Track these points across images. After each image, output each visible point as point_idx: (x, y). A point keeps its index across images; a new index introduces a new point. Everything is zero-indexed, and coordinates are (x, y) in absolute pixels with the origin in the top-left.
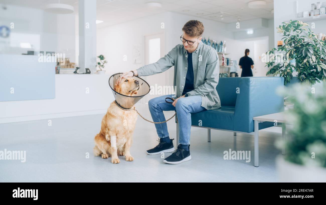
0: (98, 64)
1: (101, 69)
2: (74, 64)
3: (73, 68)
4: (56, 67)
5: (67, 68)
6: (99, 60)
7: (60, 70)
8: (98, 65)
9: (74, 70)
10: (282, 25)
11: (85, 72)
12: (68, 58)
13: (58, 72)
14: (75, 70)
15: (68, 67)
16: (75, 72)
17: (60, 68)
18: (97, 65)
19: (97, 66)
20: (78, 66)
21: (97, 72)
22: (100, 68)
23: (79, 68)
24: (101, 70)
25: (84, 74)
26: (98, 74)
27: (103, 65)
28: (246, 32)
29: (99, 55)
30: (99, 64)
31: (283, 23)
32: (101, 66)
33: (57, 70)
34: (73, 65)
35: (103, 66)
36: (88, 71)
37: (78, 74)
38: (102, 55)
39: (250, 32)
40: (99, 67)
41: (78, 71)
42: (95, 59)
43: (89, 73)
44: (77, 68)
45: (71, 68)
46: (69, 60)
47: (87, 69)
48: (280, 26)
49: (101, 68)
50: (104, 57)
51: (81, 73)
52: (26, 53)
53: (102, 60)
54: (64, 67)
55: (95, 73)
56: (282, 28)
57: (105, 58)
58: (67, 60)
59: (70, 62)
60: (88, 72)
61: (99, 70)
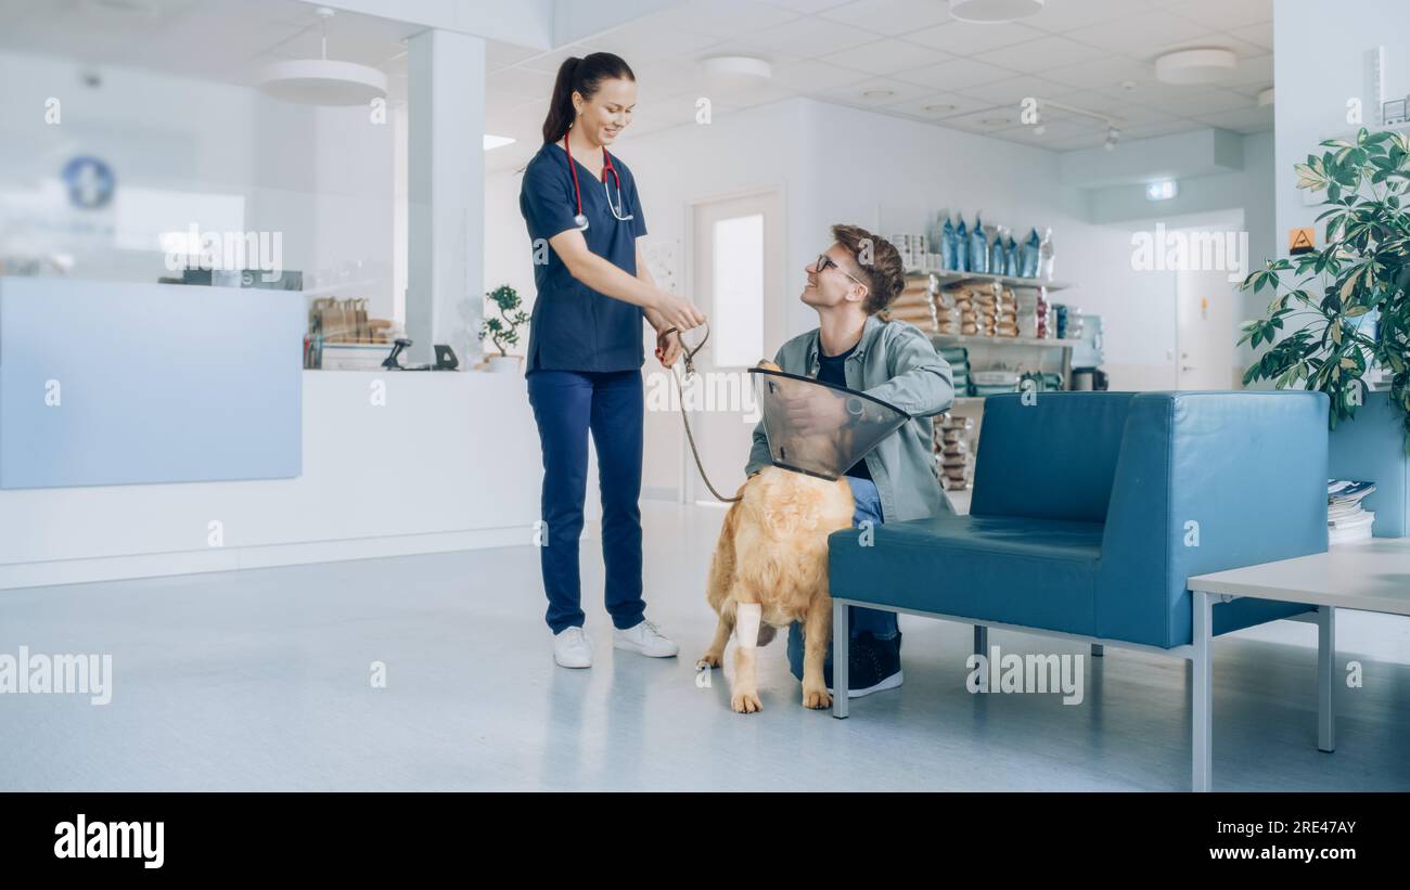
0: (489, 327)
1: (503, 351)
2: (387, 325)
3: (384, 342)
4: (308, 337)
5: (358, 341)
6: (492, 310)
7: (326, 353)
8: (491, 330)
9: (386, 354)
10: (1320, 153)
11: (433, 361)
12: (358, 301)
13: (313, 360)
14: (390, 351)
15: (361, 339)
16: (390, 363)
17: (325, 344)
18: (487, 330)
19: (485, 334)
20: (403, 336)
21: (486, 361)
22: (497, 344)
23: (409, 345)
24: (503, 355)
25: (427, 369)
26: (488, 371)
27: (511, 332)
28: (1144, 187)
29: (493, 289)
30: (494, 325)
31: (1323, 144)
32: (501, 335)
33: (313, 353)
34: (380, 331)
35: (511, 336)
36: (447, 357)
37: (403, 369)
38: (507, 288)
39: (1162, 189)
40: (494, 339)
41: (402, 358)
42: (479, 308)
43: (452, 365)
44: (397, 343)
45: (372, 342)
46: (365, 309)
47: (441, 350)
48: (1312, 161)
49: (503, 344)
50: (517, 295)
51: (415, 367)
52: (180, 276)
53: (507, 312)
54: (345, 341)
55: (477, 367)
56: (1318, 166)
57: (519, 303)
58: (358, 307)
59: (370, 317)
60: (445, 360)
61: (492, 355)
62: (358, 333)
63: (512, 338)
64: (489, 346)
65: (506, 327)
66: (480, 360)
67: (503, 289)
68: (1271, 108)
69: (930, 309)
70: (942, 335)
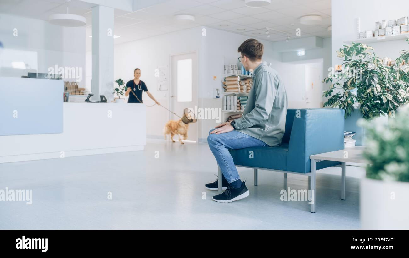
0: (116, 90)
1: (119, 97)
2: (84, 89)
3: (83, 94)
4: (64, 93)
6: (116, 85)
7: (69, 97)
8: (116, 91)
9: (86, 98)
10: (343, 48)
11: (100, 100)
12: (76, 82)
13: (66, 100)
14: (87, 97)
15: (76, 93)
16: (87, 100)
17: (69, 95)
18: (115, 91)
19: (114, 92)
20: (91, 93)
21: (115, 100)
22: (118, 95)
23: (93, 95)
24: (120, 98)
25: (98, 102)
26: (115, 103)
27: (122, 92)
28: (296, 52)
29: (117, 79)
30: (117, 90)
31: (344, 46)
32: (119, 93)
33: (66, 98)
34: (82, 91)
35: (122, 93)
36: (104, 99)
37: (91, 102)
38: (121, 79)
39: (301, 53)
40: (117, 94)
41: (90, 99)
42: (112, 85)
43: (105, 101)
44: (89, 95)
45: (79, 94)
46: (78, 84)
47: (102, 97)
48: (341, 50)
49: (120, 95)
50: (123, 81)
51: (94, 102)
53: (120, 86)
54: (72, 94)
55: (112, 102)
56: (342, 51)
57: (124, 83)
58: (75, 84)
59: (79, 87)
60: (103, 100)
61: (116, 98)
62: (75, 92)
63: (122, 94)
64: (115, 96)
65: (120, 90)
66: (112, 100)
67: (120, 79)
68: (331, 31)
69: (238, 86)
70: (241, 93)
